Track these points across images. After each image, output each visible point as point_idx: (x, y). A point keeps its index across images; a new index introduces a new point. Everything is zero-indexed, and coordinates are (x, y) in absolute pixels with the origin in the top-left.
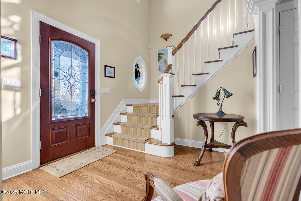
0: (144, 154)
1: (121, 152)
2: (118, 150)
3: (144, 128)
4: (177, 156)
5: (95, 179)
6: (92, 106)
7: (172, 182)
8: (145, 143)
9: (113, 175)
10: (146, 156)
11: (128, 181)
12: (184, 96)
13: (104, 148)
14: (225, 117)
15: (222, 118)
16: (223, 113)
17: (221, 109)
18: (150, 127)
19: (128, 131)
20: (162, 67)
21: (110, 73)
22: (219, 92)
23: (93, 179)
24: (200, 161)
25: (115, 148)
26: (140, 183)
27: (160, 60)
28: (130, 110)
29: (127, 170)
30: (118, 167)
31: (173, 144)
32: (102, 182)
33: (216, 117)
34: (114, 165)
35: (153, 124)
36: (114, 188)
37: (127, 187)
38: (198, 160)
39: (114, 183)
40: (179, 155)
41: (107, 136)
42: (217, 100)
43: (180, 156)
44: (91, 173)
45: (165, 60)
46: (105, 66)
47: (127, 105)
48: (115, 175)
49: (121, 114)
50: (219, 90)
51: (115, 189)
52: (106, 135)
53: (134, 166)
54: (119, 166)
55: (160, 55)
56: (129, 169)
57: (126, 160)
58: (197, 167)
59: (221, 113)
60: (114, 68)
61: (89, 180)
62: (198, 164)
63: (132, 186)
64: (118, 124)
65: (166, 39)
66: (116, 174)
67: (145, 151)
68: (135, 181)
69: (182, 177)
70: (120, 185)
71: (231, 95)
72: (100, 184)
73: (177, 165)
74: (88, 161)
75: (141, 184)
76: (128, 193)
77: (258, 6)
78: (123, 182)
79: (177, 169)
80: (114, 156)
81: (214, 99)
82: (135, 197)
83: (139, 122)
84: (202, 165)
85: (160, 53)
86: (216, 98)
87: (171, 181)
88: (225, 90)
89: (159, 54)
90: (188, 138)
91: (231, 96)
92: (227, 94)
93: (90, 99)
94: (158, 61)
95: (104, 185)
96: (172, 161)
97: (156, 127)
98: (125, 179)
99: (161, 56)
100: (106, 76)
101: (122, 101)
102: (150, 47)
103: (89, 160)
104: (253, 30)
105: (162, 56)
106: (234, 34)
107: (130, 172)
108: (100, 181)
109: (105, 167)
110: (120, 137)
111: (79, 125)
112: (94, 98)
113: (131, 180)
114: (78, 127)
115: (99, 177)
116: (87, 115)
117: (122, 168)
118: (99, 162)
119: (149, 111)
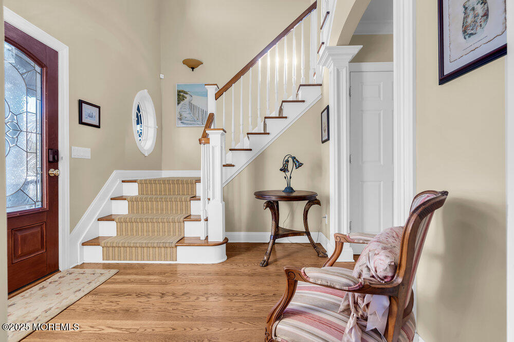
0: (176, 265)
1: (129, 271)
2: (122, 269)
3: (170, 220)
4: (231, 259)
5: (103, 327)
6: (52, 185)
7: (243, 294)
8: (176, 246)
9: (137, 311)
10: (179, 269)
11: (173, 311)
12: (233, 166)
13: (84, 270)
14: (294, 194)
15: (290, 196)
16: (292, 189)
17: (289, 184)
18: (182, 219)
19: (134, 231)
20: (185, 115)
21: (91, 116)
22: (288, 161)
23: (98, 330)
24: (268, 259)
25: (107, 267)
26: (196, 310)
27: (182, 103)
28: (132, 190)
29: (162, 297)
30: (139, 297)
31: (226, 241)
32: (122, 328)
33: (284, 194)
34: (128, 295)
35: (184, 212)
36: (153, 330)
37: (177, 322)
38: (265, 258)
39: (149, 322)
40: (234, 256)
41: (84, 246)
42: (284, 172)
43: (236, 257)
44: (85, 321)
45: (190, 103)
46: (81, 103)
47: (123, 181)
48: (143, 310)
49: (112, 199)
50: (286, 158)
51: (157, 330)
52: (83, 244)
53: (169, 288)
54: (139, 295)
55: (182, 94)
56: (163, 294)
57: (148, 282)
58: (265, 268)
59: (289, 189)
60: (99, 107)
61: (91, 333)
62: (266, 264)
63: (184, 317)
64: (109, 218)
65: (193, 69)
66: (143, 308)
67: (176, 260)
68: (186, 310)
69: (254, 285)
70: (163, 322)
71: (302, 164)
72: (121, 332)
73: (239, 270)
74: (60, 302)
75: (199, 311)
76: (185, 329)
77: (332, 59)
78: (165, 315)
79: (241, 276)
80: (119, 280)
81: (281, 170)
82: (199, 330)
83: (155, 212)
84: (271, 263)
85: (181, 89)
86: (284, 169)
87: (241, 294)
88: (294, 158)
89: (179, 92)
90: (240, 231)
91: (301, 166)
92: (297, 164)
93: (48, 169)
94: (178, 104)
95: (131, 331)
96: (228, 267)
97: (189, 217)
98: (166, 310)
99: (183, 96)
100: (81, 122)
101: (115, 172)
102: (162, 76)
103: (63, 300)
104: (321, 85)
105: (185, 95)
106: (301, 85)
107: (169, 298)
108: (117, 328)
109: (112, 302)
110: (122, 243)
111: (20, 230)
112: (56, 168)
113: (177, 309)
114: (19, 235)
115: (109, 322)
116: (39, 205)
117: (148, 295)
118: (90, 297)
119: (172, 191)
